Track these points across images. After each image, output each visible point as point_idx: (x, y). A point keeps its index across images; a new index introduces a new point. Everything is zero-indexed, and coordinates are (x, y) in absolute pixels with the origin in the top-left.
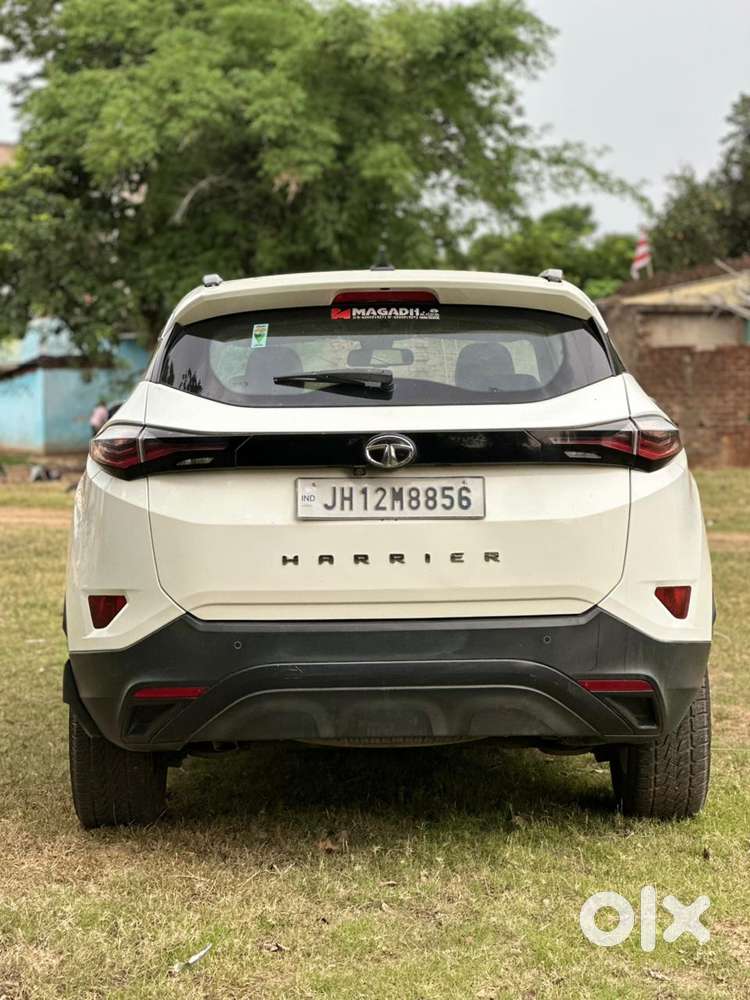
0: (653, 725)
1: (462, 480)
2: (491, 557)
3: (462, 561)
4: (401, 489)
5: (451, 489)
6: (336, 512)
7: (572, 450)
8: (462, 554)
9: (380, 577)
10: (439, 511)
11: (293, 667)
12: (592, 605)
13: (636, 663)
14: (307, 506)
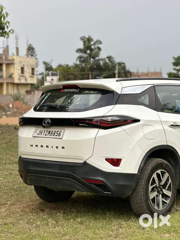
0: (110, 192)
1: (61, 129)
2: (63, 148)
3: (58, 148)
4: (50, 131)
5: (58, 131)
6: (39, 136)
7: (81, 124)
8: (58, 147)
9: (44, 151)
10: (55, 137)
11: (32, 169)
12: (84, 161)
13: (98, 176)
14: (35, 134)
